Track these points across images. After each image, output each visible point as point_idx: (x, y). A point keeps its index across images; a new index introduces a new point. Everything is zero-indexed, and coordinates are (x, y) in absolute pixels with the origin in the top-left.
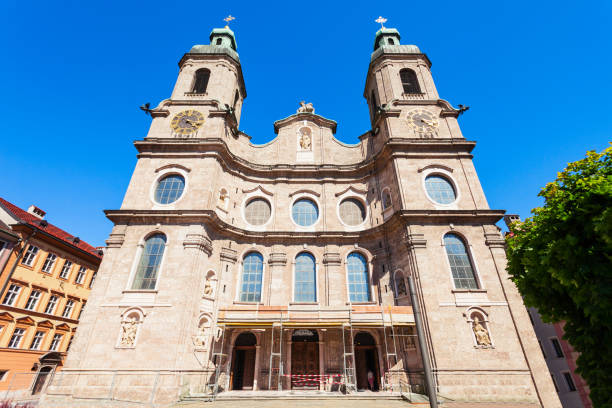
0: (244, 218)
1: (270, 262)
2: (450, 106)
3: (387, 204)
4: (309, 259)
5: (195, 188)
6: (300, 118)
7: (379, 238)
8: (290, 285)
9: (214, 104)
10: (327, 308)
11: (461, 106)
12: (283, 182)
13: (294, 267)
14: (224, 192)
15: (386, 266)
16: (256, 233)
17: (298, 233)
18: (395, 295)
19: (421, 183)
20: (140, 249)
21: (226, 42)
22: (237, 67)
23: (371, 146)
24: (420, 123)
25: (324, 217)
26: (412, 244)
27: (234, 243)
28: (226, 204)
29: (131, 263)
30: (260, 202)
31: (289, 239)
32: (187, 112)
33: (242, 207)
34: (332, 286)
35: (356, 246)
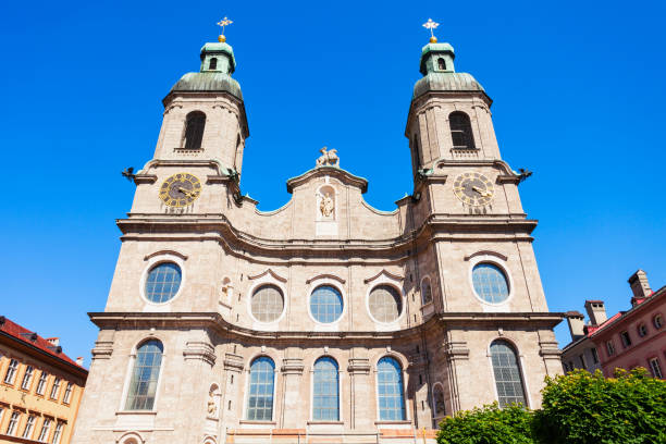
0: (250, 312)
1: (283, 370)
2: (508, 168)
3: (427, 298)
4: (331, 366)
5: (194, 281)
6: (321, 173)
7: (417, 340)
8: (308, 399)
9: (213, 165)
10: (353, 431)
11: (522, 171)
12: (299, 263)
13: (312, 375)
14: (227, 281)
15: (424, 377)
16: (266, 333)
17: (317, 334)
18: (433, 412)
19: (467, 274)
20: (132, 360)
21: (223, 63)
22: (239, 106)
23: (410, 216)
24: (471, 192)
25: (351, 310)
26: (452, 355)
27: (239, 346)
28: (229, 298)
29: (123, 378)
30: (270, 290)
31: (307, 341)
32: (179, 176)
33: (248, 299)
34: (359, 401)
35: (389, 349)
